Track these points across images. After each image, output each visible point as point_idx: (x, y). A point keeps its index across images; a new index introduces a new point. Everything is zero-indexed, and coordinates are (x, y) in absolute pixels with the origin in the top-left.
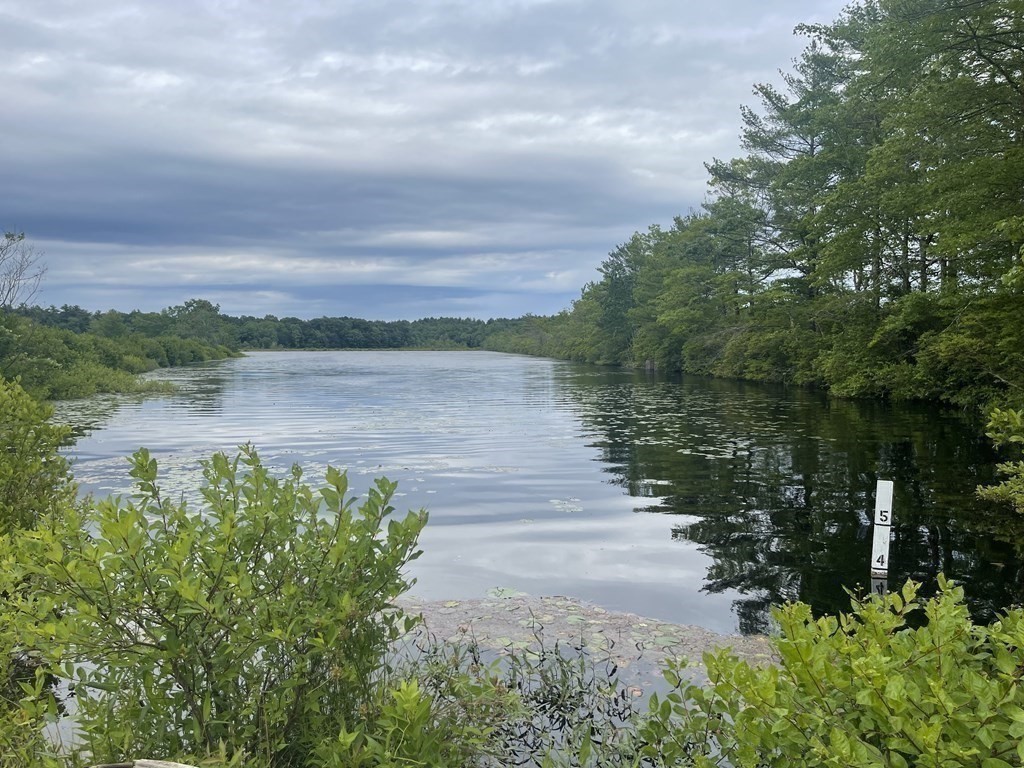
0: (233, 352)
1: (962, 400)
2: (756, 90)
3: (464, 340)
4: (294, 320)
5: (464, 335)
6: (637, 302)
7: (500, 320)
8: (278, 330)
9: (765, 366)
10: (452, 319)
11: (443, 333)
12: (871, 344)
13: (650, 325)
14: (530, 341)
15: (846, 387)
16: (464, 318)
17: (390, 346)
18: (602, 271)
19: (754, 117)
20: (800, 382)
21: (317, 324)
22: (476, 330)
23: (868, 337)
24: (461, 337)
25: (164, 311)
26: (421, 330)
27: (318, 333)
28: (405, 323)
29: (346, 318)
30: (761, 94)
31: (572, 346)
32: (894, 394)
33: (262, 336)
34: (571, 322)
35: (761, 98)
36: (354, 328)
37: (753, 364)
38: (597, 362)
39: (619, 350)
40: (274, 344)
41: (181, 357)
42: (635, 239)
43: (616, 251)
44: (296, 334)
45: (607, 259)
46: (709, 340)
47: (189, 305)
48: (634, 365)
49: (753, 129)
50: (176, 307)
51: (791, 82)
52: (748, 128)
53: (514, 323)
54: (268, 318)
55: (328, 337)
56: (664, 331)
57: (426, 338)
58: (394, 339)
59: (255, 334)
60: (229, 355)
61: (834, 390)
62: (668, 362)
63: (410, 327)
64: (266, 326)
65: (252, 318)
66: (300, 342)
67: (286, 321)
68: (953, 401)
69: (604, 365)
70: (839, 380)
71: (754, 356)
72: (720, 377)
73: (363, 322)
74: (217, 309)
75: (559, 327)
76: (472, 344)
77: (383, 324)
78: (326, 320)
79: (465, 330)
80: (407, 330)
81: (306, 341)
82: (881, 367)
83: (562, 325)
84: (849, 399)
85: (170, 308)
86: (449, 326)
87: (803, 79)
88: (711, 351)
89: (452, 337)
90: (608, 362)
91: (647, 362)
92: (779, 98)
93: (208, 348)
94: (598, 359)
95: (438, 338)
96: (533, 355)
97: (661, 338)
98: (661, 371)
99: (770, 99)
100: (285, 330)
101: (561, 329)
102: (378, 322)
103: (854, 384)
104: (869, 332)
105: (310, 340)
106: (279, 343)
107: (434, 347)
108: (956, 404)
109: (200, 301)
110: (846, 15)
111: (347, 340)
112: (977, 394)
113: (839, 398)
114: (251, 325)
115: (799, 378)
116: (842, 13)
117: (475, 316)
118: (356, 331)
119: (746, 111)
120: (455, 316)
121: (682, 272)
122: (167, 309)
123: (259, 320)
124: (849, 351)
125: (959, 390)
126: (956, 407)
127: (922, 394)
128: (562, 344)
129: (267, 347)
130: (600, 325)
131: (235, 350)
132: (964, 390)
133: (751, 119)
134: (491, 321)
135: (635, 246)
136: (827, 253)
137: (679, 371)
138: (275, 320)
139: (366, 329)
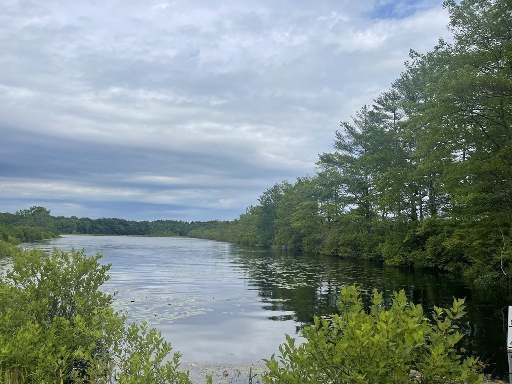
0: (56, 236)
1: (450, 268)
2: (341, 124)
3: (178, 232)
4: (88, 219)
5: (179, 229)
6: (279, 217)
7: (197, 223)
8: (78, 224)
9: (349, 250)
10: (172, 221)
11: (167, 228)
12: (405, 241)
13: (287, 228)
14: (216, 234)
15: (393, 261)
16: (178, 221)
17: (139, 235)
18: (260, 201)
19: (341, 136)
20: (366, 258)
21: (100, 222)
22: (185, 227)
23: (403, 238)
24: (177, 230)
25: (18, 212)
26: (156, 226)
27: (100, 226)
28: (147, 222)
29: (116, 219)
30: (344, 126)
31: (241, 236)
32: (416, 266)
33: (68, 227)
34: (241, 225)
35: (344, 128)
36: (119, 224)
37: (342, 249)
38: (257, 245)
39: (268, 240)
40: (75, 232)
41: (32, 237)
42: (276, 187)
43: (267, 191)
44: (88, 226)
45: (263, 195)
46: (319, 237)
47: (32, 209)
48: (276, 247)
49: (341, 141)
50: (25, 210)
51: (356, 122)
52: (338, 140)
53: (204, 224)
54: (73, 218)
55: (105, 228)
56: (292, 232)
57: (158, 231)
58: (141, 231)
59: (65, 226)
60: (54, 237)
61: (388, 262)
62: (296, 246)
63: (150, 225)
64: (71, 222)
65: (63, 218)
66: (90, 231)
67: (83, 220)
68: (445, 269)
69: (260, 247)
70: (389, 258)
71: (343, 245)
72: (323, 255)
73: (125, 221)
74: (49, 212)
75: (234, 227)
76: (182, 234)
77: (136, 223)
78: (105, 220)
79: (179, 227)
80: (148, 226)
81: (93, 230)
82: (411, 252)
83: (236, 226)
84: (396, 267)
85: (21, 211)
86: (171, 225)
87: (361, 121)
88: (319, 242)
89: (172, 231)
90: (262, 245)
91: (284, 246)
92: (352, 129)
93: (44, 233)
94: (257, 244)
95: (164, 231)
96: (218, 241)
97: (291, 235)
98: (291, 251)
99: (348, 128)
100: (82, 224)
101: (235, 228)
102: (133, 222)
103: (397, 260)
104: (403, 235)
105: (95, 230)
106: (78, 231)
107: (162, 236)
108: (447, 270)
109: (39, 207)
110: (382, 96)
111: (116, 231)
112: (456, 266)
113: (390, 266)
114: (63, 221)
115: (365, 256)
116: (381, 95)
117: (184, 220)
118: (121, 226)
119: (338, 133)
120: (174, 220)
121: (305, 204)
122: (19, 211)
123: (67, 219)
124: (394, 244)
125: (447, 264)
126: (447, 272)
127: (431, 265)
128: (235, 236)
129: (71, 233)
130: (259, 227)
131: (57, 234)
132: (450, 264)
133: (340, 136)
134: (193, 223)
135: (276, 190)
136: (385, 199)
137: (300, 251)
138: (77, 219)
139: (126, 225)
